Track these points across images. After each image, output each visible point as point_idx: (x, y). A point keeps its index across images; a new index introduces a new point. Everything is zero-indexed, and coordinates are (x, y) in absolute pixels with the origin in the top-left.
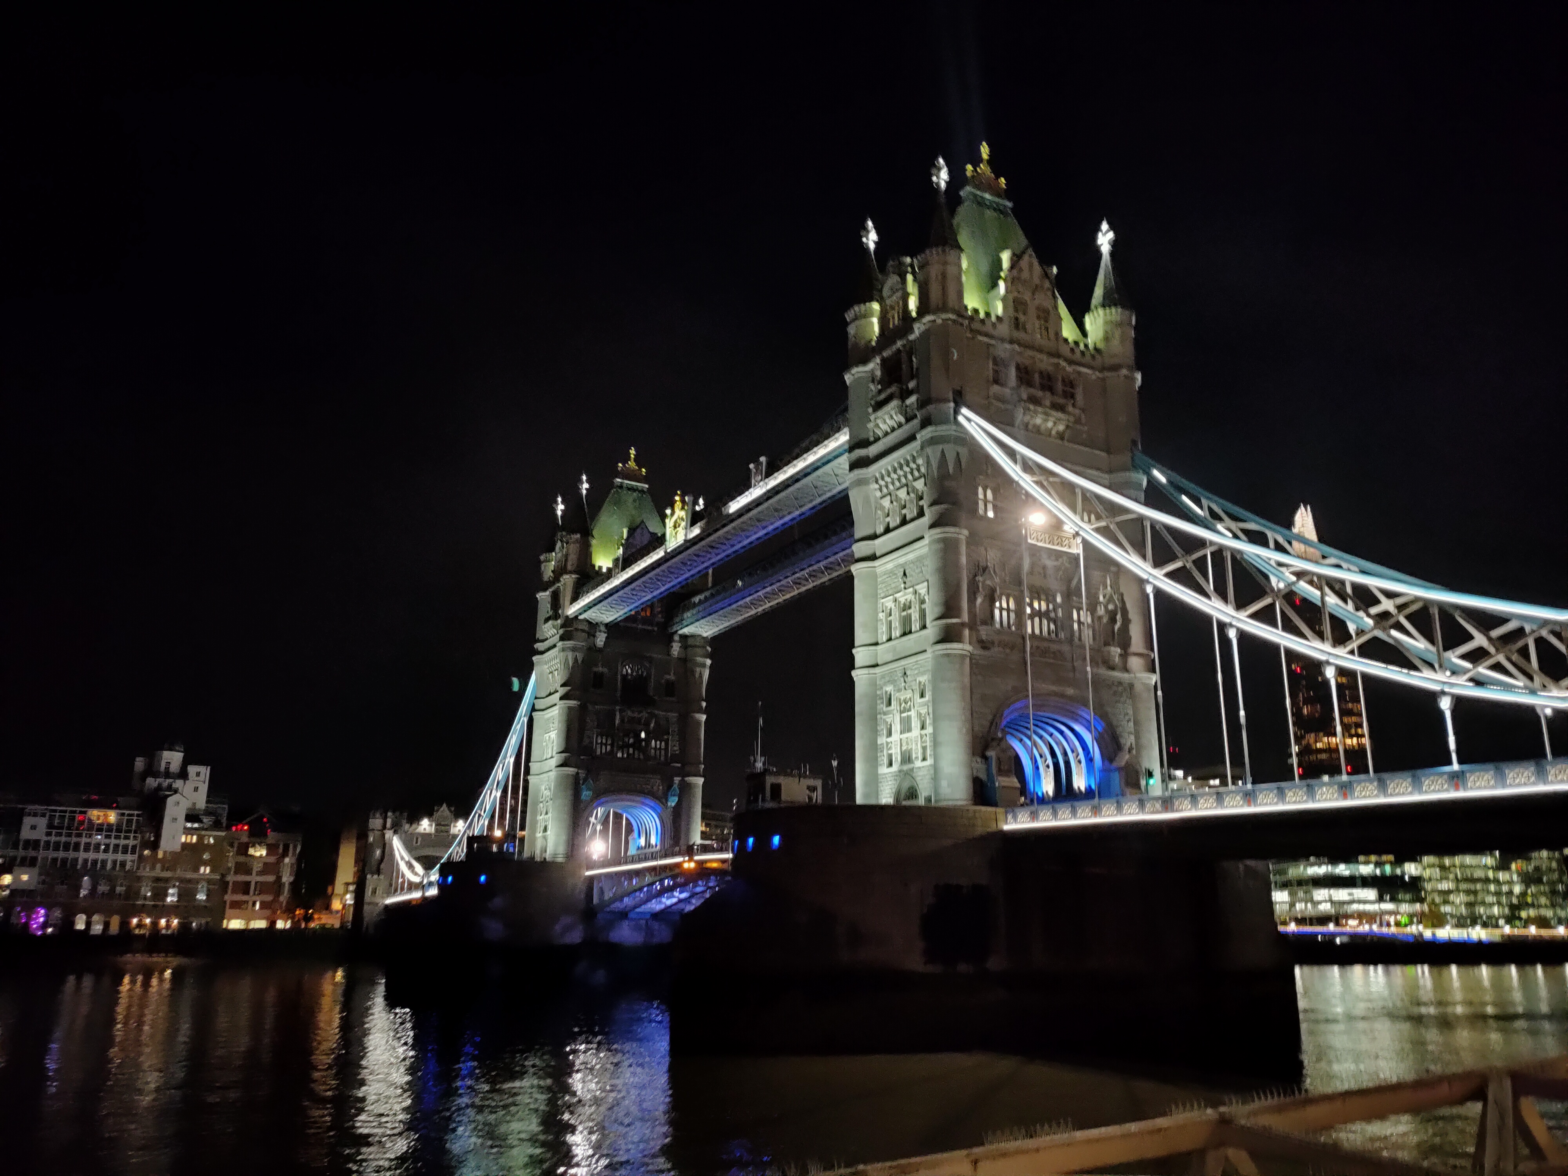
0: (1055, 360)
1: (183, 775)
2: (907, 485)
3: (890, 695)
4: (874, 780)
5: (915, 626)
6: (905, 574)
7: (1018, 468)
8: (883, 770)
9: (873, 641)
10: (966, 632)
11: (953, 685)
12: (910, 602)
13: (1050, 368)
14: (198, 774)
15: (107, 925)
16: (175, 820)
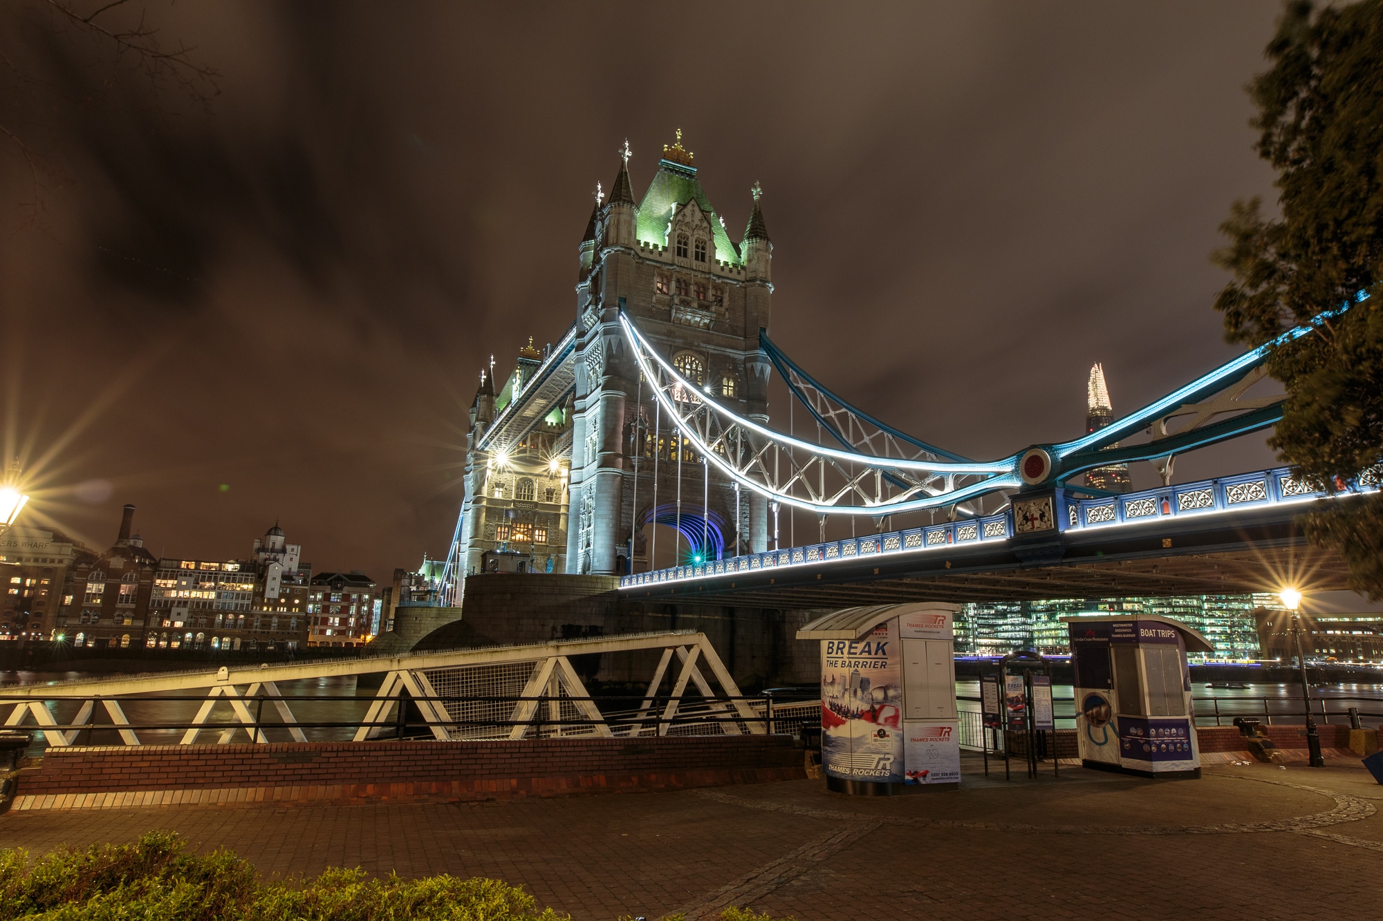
0: (707, 276)
1: (284, 551)
3: (585, 501)
4: (575, 557)
6: (595, 422)
7: (639, 351)
8: (578, 551)
9: (581, 466)
10: (621, 460)
11: (606, 495)
12: (596, 440)
13: (704, 281)
14: (293, 550)
15: (232, 644)
16: (274, 579)
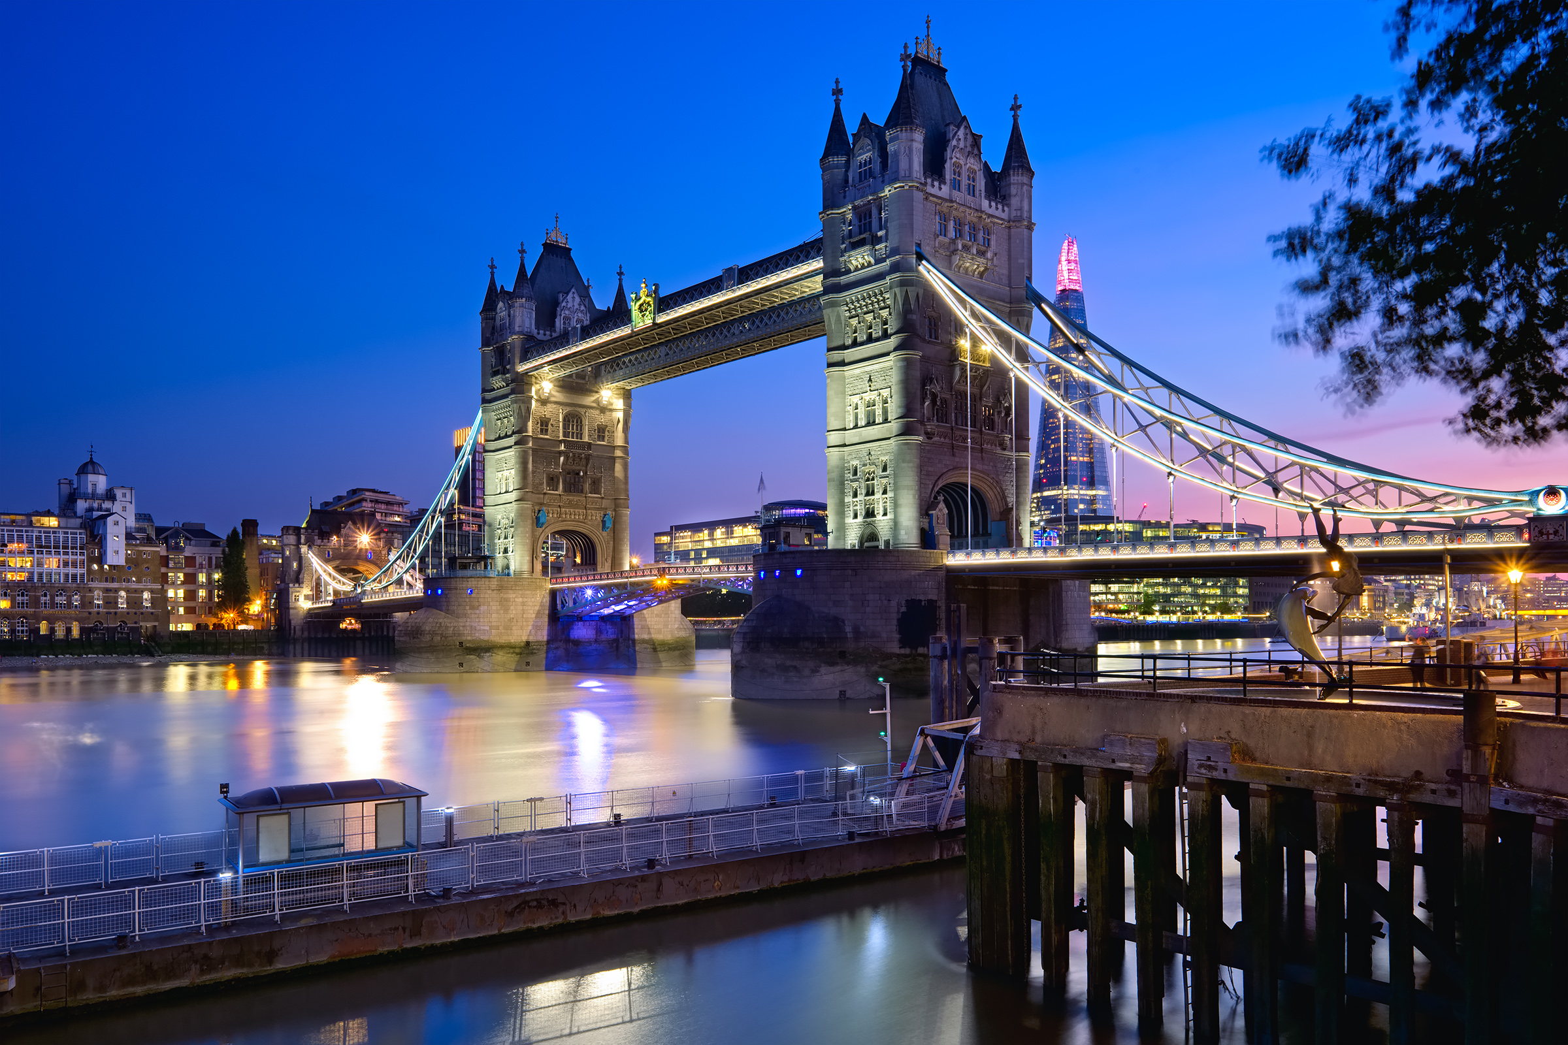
0: (979, 214)
2: (873, 311)
3: (856, 467)
4: (842, 528)
5: (879, 419)
6: (870, 380)
8: (849, 520)
9: (842, 427)
10: (921, 429)
11: (911, 465)
12: (874, 400)
